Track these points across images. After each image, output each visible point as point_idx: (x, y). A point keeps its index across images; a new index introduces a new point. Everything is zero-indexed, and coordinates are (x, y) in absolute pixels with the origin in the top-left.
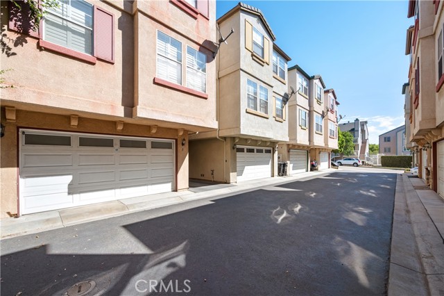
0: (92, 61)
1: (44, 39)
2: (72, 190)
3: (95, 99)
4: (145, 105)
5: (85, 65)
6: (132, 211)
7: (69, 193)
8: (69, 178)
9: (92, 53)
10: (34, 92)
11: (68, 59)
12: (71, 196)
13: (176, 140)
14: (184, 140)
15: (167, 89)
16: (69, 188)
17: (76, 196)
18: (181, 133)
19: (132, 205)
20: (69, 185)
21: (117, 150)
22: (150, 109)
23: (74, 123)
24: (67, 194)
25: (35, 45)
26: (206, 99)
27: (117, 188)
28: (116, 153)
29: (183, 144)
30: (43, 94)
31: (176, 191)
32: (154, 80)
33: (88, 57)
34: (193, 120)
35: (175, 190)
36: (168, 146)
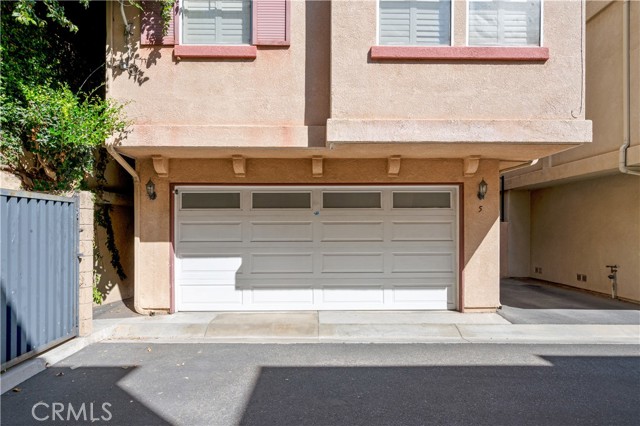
0: (249, 55)
1: (181, 44)
2: (243, 282)
3: (255, 122)
4: (347, 114)
5: (238, 64)
6: (324, 338)
7: (237, 288)
8: (236, 263)
9: (250, 41)
10: (168, 128)
11: (213, 63)
12: (240, 292)
13: (461, 185)
14: (483, 183)
15: (404, 66)
16: (237, 279)
17: (248, 293)
18: (472, 168)
19: (330, 328)
20: (237, 273)
21: (317, 214)
22: (359, 120)
23: (239, 169)
24: (234, 287)
25: (170, 56)
26: (542, 61)
27: (318, 288)
28: (315, 221)
29: (480, 196)
30: (178, 128)
31: (460, 311)
32: (370, 53)
33: (245, 48)
34: (490, 129)
35: (458, 308)
36: (442, 201)
